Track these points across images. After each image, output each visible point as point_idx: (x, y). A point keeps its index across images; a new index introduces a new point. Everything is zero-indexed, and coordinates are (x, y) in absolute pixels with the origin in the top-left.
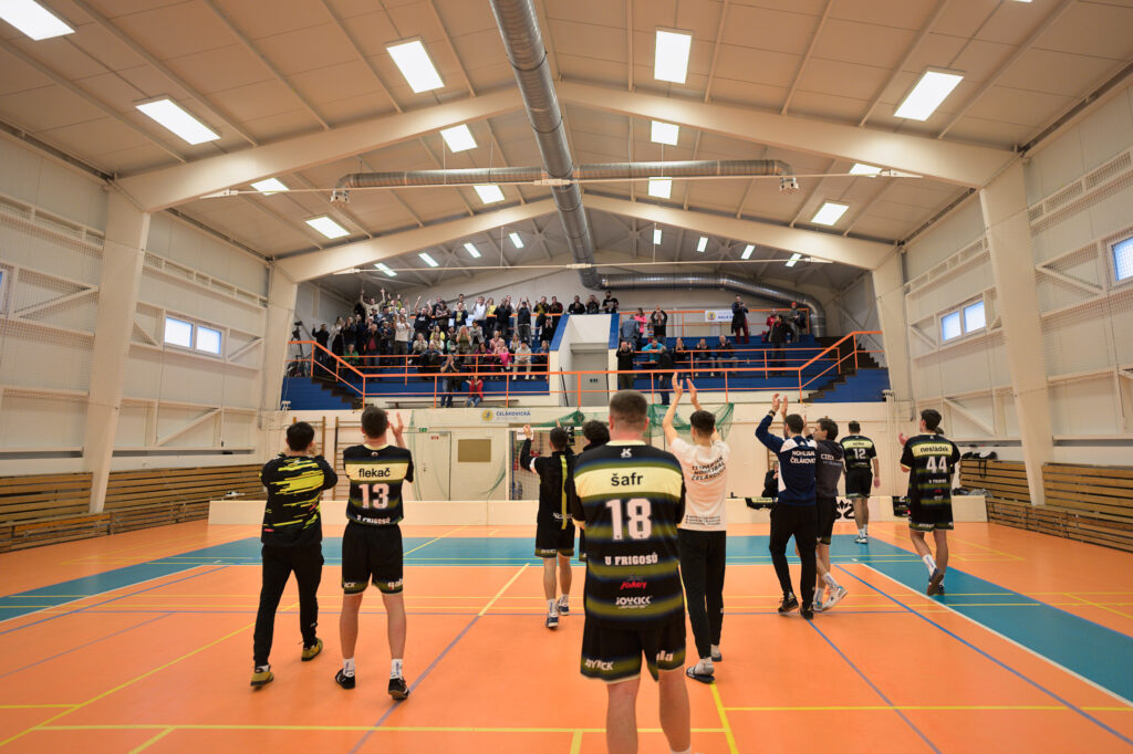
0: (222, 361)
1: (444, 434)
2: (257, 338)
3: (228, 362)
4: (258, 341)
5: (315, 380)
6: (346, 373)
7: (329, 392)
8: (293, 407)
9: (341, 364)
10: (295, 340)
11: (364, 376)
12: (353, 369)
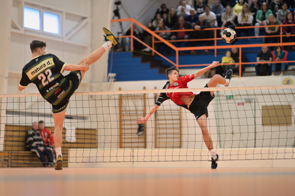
0: (61, 40)
1: (249, 101)
2: (84, 18)
3: (66, 40)
4: (85, 21)
5: (135, 54)
6: (160, 47)
7: (147, 65)
8: (118, 79)
9: (156, 39)
10: (116, 18)
11: (177, 49)
12: (167, 42)
